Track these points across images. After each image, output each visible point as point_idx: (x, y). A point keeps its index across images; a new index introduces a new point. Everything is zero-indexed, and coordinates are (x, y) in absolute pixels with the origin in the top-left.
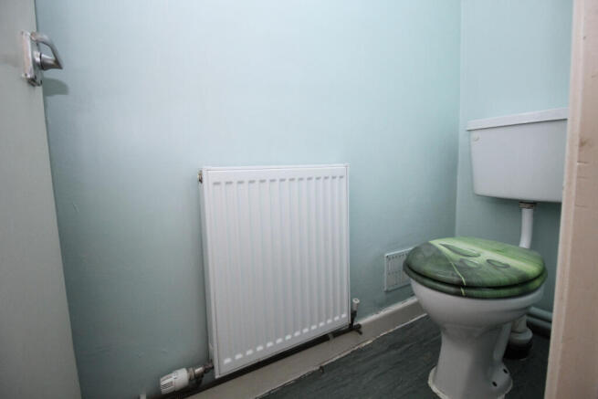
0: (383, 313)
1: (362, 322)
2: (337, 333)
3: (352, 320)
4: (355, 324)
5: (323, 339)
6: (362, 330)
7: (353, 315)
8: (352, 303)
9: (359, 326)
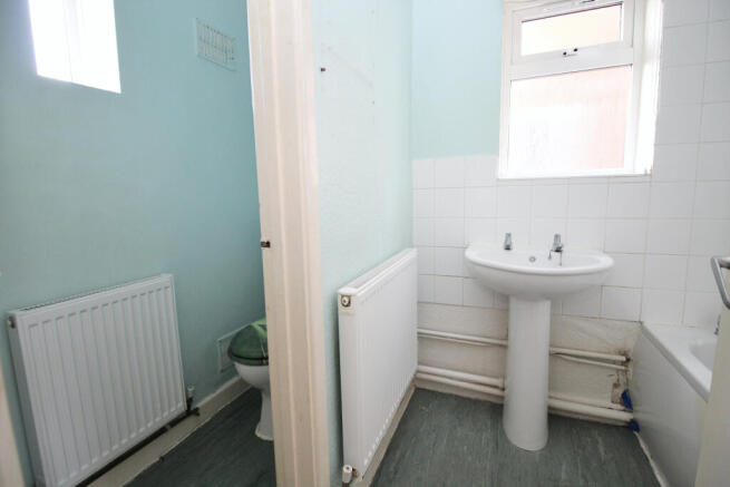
0: (218, 391)
1: (199, 405)
2: (174, 423)
3: (189, 406)
4: (192, 409)
5: (162, 431)
6: (200, 412)
7: (189, 401)
8: (187, 391)
9: (197, 409)
